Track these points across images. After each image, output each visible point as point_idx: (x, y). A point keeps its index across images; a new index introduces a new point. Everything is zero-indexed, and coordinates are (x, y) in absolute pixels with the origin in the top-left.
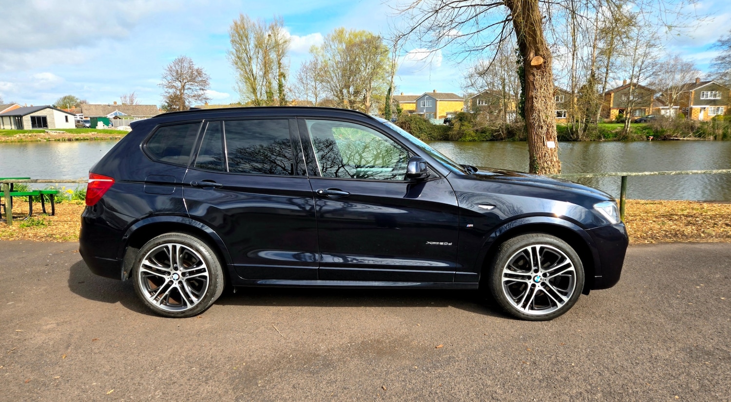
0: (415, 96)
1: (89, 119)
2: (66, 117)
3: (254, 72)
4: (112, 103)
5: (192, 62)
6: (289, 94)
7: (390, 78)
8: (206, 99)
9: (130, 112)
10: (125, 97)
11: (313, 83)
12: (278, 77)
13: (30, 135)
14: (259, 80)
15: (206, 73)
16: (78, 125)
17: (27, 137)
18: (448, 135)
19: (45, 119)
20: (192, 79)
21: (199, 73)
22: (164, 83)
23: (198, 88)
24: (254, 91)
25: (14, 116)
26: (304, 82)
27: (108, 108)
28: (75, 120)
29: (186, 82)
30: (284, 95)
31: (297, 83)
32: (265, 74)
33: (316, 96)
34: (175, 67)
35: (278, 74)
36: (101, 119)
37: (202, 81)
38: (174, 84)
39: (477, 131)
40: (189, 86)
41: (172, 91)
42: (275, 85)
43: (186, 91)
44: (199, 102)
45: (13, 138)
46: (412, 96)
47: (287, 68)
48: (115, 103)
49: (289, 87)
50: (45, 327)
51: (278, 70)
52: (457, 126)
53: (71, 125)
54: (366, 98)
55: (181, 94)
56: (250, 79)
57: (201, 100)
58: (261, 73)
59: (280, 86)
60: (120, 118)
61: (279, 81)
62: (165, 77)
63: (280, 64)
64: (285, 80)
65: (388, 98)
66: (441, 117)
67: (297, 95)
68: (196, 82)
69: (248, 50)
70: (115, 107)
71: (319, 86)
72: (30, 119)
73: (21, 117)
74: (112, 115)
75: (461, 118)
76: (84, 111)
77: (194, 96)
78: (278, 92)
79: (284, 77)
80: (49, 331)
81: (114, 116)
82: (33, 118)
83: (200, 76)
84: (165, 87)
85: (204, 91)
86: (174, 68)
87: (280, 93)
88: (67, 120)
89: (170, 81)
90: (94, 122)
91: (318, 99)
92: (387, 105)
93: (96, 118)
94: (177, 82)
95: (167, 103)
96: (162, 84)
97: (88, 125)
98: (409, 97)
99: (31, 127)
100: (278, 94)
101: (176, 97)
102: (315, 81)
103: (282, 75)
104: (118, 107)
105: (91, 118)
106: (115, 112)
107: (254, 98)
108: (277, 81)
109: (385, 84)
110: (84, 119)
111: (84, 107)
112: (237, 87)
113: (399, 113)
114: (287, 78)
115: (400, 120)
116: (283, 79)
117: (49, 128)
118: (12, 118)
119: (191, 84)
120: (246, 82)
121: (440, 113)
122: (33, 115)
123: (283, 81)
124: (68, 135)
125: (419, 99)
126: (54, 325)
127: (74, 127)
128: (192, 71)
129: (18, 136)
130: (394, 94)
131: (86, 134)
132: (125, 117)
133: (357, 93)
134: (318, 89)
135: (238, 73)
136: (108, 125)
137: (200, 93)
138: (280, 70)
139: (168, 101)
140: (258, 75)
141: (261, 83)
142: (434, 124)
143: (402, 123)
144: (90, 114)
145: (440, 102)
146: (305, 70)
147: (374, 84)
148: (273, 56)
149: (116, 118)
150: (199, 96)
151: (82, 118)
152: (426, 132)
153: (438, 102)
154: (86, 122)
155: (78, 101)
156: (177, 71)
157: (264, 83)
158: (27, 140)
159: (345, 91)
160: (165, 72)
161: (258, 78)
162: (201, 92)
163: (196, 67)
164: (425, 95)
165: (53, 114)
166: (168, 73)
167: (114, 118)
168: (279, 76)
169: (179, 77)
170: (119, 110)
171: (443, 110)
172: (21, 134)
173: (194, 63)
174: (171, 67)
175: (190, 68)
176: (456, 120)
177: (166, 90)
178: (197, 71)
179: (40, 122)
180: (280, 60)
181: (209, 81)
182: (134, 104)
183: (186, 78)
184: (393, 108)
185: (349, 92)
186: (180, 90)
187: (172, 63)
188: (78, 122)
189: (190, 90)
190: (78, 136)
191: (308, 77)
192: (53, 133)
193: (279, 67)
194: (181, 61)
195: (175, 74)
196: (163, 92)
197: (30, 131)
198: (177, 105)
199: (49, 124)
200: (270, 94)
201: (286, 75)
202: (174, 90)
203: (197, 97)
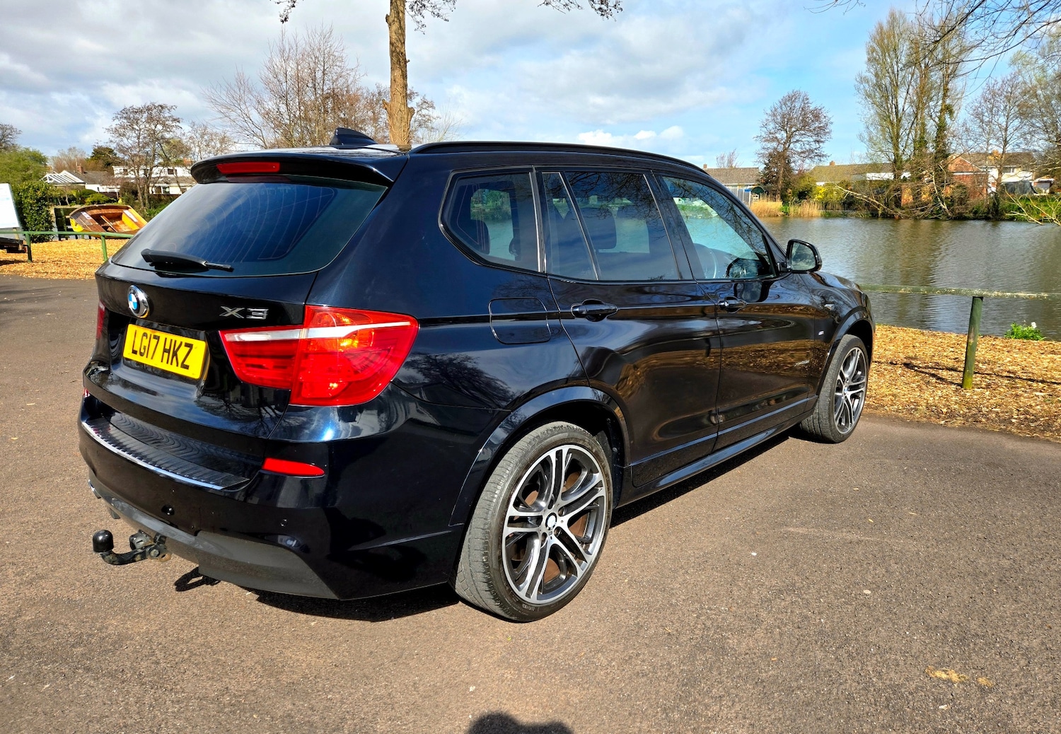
3: (900, 107)
5: (807, 99)
8: (820, 156)
9: (723, 178)
11: (1002, 120)
12: (938, 114)
14: (906, 123)
15: (827, 114)
20: (805, 124)
21: (817, 116)
23: (811, 139)
24: (895, 139)
26: (985, 118)
29: (794, 132)
30: (944, 145)
31: (970, 122)
32: (918, 110)
33: (1005, 143)
34: (781, 108)
35: (939, 109)
37: (820, 127)
38: (777, 135)
40: (797, 138)
41: (771, 146)
42: (931, 127)
43: (792, 145)
47: (957, 97)
51: (941, 101)
55: (785, 151)
56: (891, 120)
58: (911, 110)
59: (941, 128)
61: (940, 118)
63: (946, 90)
64: (951, 118)
67: (970, 143)
68: (810, 131)
69: (896, 72)
77: (803, 153)
78: (935, 139)
79: (951, 112)
83: (817, 121)
84: (764, 139)
85: (820, 144)
87: (939, 141)
89: (772, 131)
91: (1007, 148)
94: (781, 132)
95: (765, 164)
96: (760, 135)
100: (935, 144)
101: (778, 154)
102: (1007, 117)
103: (948, 109)
107: (893, 152)
108: (937, 120)
112: (866, 136)
114: (955, 115)
116: (947, 116)
119: (802, 134)
120: (884, 126)
123: (948, 120)
128: (806, 114)
135: (874, 112)
137: (812, 149)
138: (944, 102)
139: (766, 162)
140: (905, 114)
141: (909, 126)
146: (991, 96)
148: (936, 76)
150: (812, 152)
156: (784, 115)
157: (914, 126)
160: (767, 117)
161: (905, 119)
162: (814, 146)
163: (812, 108)
166: (770, 118)
168: (941, 111)
169: (785, 123)
173: (810, 101)
174: (776, 110)
175: (802, 111)
177: (764, 145)
178: (814, 112)
180: (948, 82)
181: (830, 127)
182: (733, 167)
183: (796, 124)
186: (784, 145)
187: (778, 102)
189: (798, 144)
191: (993, 109)
193: (945, 95)
194: (791, 98)
195: (779, 120)
196: (761, 147)
198: (777, 167)
200: (921, 143)
201: (955, 108)
202: (775, 144)
203: (809, 154)
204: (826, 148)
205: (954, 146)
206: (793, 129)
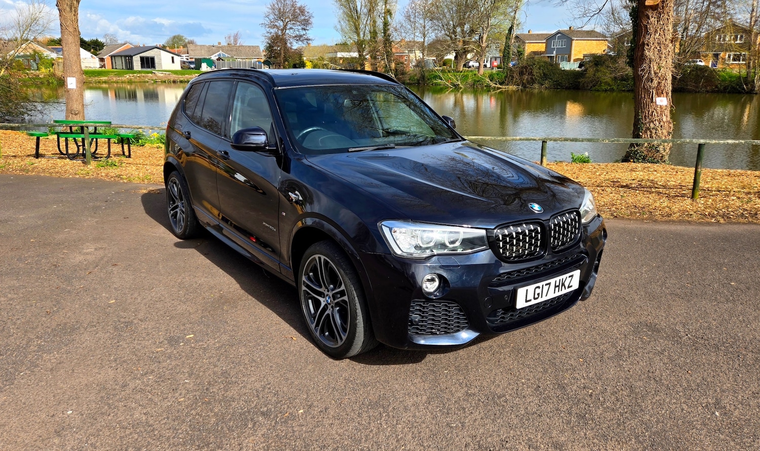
0: (546, 34)
1: (194, 60)
2: (173, 58)
3: (358, 10)
4: (216, 44)
6: (394, 33)
7: (512, 14)
8: (307, 40)
9: (234, 53)
10: (229, 37)
11: (422, 21)
12: (383, 15)
13: (138, 75)
14: (364, 20)
15: (309, 11)
16: (184, 66)
17: (136, 78)
18: (579, 82)
19: (153, 59)
20: (295, 18)
21: (302, 10)
22: (266, 22)
23: (300, 28)
24: (357, 30)
25: (125, 56)
26: (412, 19)
27: (212, 49)
28: (181, 61)
29: (288, 22)
31: (403, 22)
32: (370, 11)
33: (424, 35)
34: (278, 4)
35: (383, 11)
36: (205, 60)
37: (305, 20)
38: (276, 23)
39: (615, 78)
40: (291, 26)
41: (273, 31)
42: (380, 23)
43: (287, 31)
44: (300, 43)
45: (123, 79)
46: (542, 35)
47: (394, 4)
48: (219, 43)
49: (395, 26)
50: (85, 251)
51: (384, 6)
52: (591, 71)
53: (177, 66)
54: (482, 38)
55: (282, 35)
56: (353, 16)
57: (302, 41)
58: (365, 11)
59: (386, 24)
60: (222, 60)
61: (384, 19)
62: (267, 16)
65: (508, 37)
66: (575, 60)
67: (404, 35)
68: (298, 21)
70: (219, 48)
71: (428, 24)
72: (139, 59)
73: (131, 57)
74: (216, 56)
75: (598, 62)
76: (190, 52)
77: (295, 37)
78: (382, 31)
79: (391, 14)
80: (87, 254)
81: (217, 57)
82: (142, 59)
83: (303, 15)
84: (267, 26)
85: (306, 31)
86: (276, 5)
87: (385, 33)
88: (173, 62)
89: (272, 20)
90: (198, 63)
91: (426, 39)
92: (507, 46)
93: (200, 59)
94: (279, 22)
95: (269, 44)
96: (264, 24)
97: (192, 66)
98: (538, 35)
99: (140, 67)
100: (383, 34)
101: (277, 36)
102: (424, 19)
103: (389, 12)
104: (222, 48)
105: (196, 59)
106: (219, 53)
107: (356, 38)
108: (383, 18)
109: (507, 21)
110: (190, 60)
111: (191, 47)
112: (339, 27)
113: (519, 56)
114: (393, 15)
115: (520, 64)
116: (389, 17)
117: (157, 69)
118: (123, 58)
119: (293, 24)
120: (348, 21)
121: (576, 55)
122: (142, 55)
123: (389, 19)
124: (173, 77)
125: (549, 39)
126: (93, 250)
127: (179, 68)
128: (295, 10)
129: (128, 77)
130: (516, 32)
131: (190, 76)
132: (228, 59)
133: (472, 31)
134: (427, 28)
135: (341, 11)
136: (211, 67)
137: (302, 34)
138: (386, 7)
139: (269, 42)
140: (362, 13)
141: (365, 21)
142: (563, 69)
143: (522, 67)
144: (195, 54)
145: (577, 41)
146: (414, 5)
147: (492, 21)
149: (219, 59)
150: (301, 36)
151: (187, 59)
152: (551, 79)
153: (574, 42)
154: (190, 63)
155: (187, 41)
156: (280, 9)
157: (368, 22)
158: (136, 80)
159: (458, 30)
160: (268, 10)
161: (362, 16)
162: (302, 32)
163: (298, 5)
164: (558, 33)
165: (160, 55)
166: (270, 11)
167: (217, 59)
168: (385, 13)
169: (281, 15)
170: (222, 51)
171: (580, 52)
172: (131, 75)
174: (274, 5)
175: (293, 6)
176: (591, 64)
177: (268, 30)
178: (300, 8)
179: (149, 63)
181: (312, 20)
182: (238, 45)
183: (288, 17)
184: (514, 49)
185: (463, 30)
186: (282, 30)
188: (184, 62)
189: (292, 31)
190: (183, 77)
191: (417, 14)
192: (160, 74)
193: (385, 3)
195: (277, 13)
196: (265, 32)
197: (139, 72)
198: (278, 46)
199: (156, 65)
200: (374, 34)
201: (392, 12)
202: (276, 30)
203: (299, 38)
204: (310, 34)
205: (395, 37)
206: (287, 20)
